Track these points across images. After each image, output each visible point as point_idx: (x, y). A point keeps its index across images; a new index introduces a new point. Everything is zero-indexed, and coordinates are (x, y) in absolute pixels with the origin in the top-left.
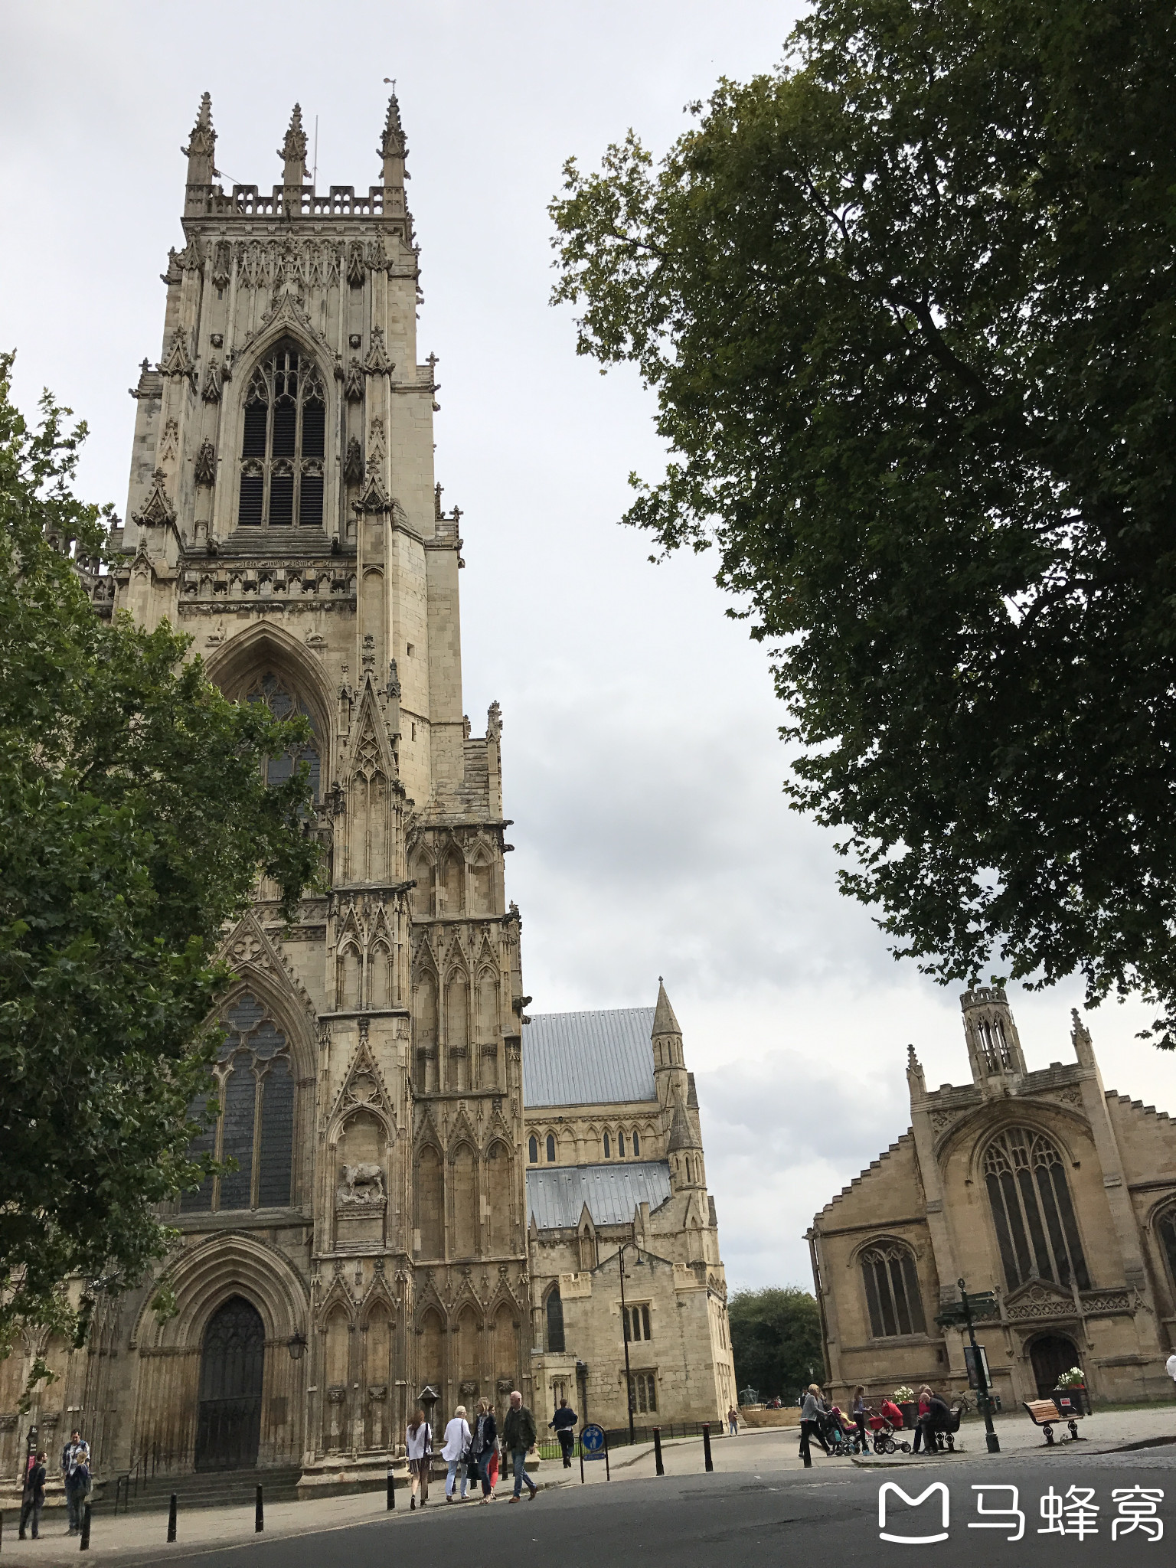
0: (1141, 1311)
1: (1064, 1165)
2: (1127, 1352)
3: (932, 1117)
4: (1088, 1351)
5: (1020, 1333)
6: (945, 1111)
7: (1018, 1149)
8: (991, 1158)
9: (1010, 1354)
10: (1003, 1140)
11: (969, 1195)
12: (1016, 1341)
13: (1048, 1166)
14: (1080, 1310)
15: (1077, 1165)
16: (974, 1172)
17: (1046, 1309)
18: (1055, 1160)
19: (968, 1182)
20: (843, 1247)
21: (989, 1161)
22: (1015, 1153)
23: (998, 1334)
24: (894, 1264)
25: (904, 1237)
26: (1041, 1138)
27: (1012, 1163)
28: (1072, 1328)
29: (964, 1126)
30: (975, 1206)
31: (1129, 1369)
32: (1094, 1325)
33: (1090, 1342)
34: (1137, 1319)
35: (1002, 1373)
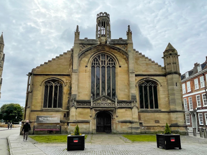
0: (135, 108)
1: (116, 67)
2: (128, 119)
3: (80, 46)
4: (116, 118)
5: (95, 110)
6: (85, 44)
7: (103, 60)
8: (94, 61)
9: (91, 116)
10: (99, 57)
11: (86, 70)
12: (94, 113)
13: (111, 66)
14: (116, 106)
15: (120, 67)
16: (89, 64)
17: (105, 104)
18: (113, 65)
19: (86, 66)
20: (40, 80)
21: (93, 62)
22: (102, 61)
23: (88, 110)
24: (56, 87)
25: (62, 79)
26: (111, 58)
27: (101, 64)
28: (112, 111)
29: (90, 50)
30: (87, 73)
31: (128, 124)
32: (119, 111)
33: (117, 115)
34: (133, 110)
35: (87, 122)
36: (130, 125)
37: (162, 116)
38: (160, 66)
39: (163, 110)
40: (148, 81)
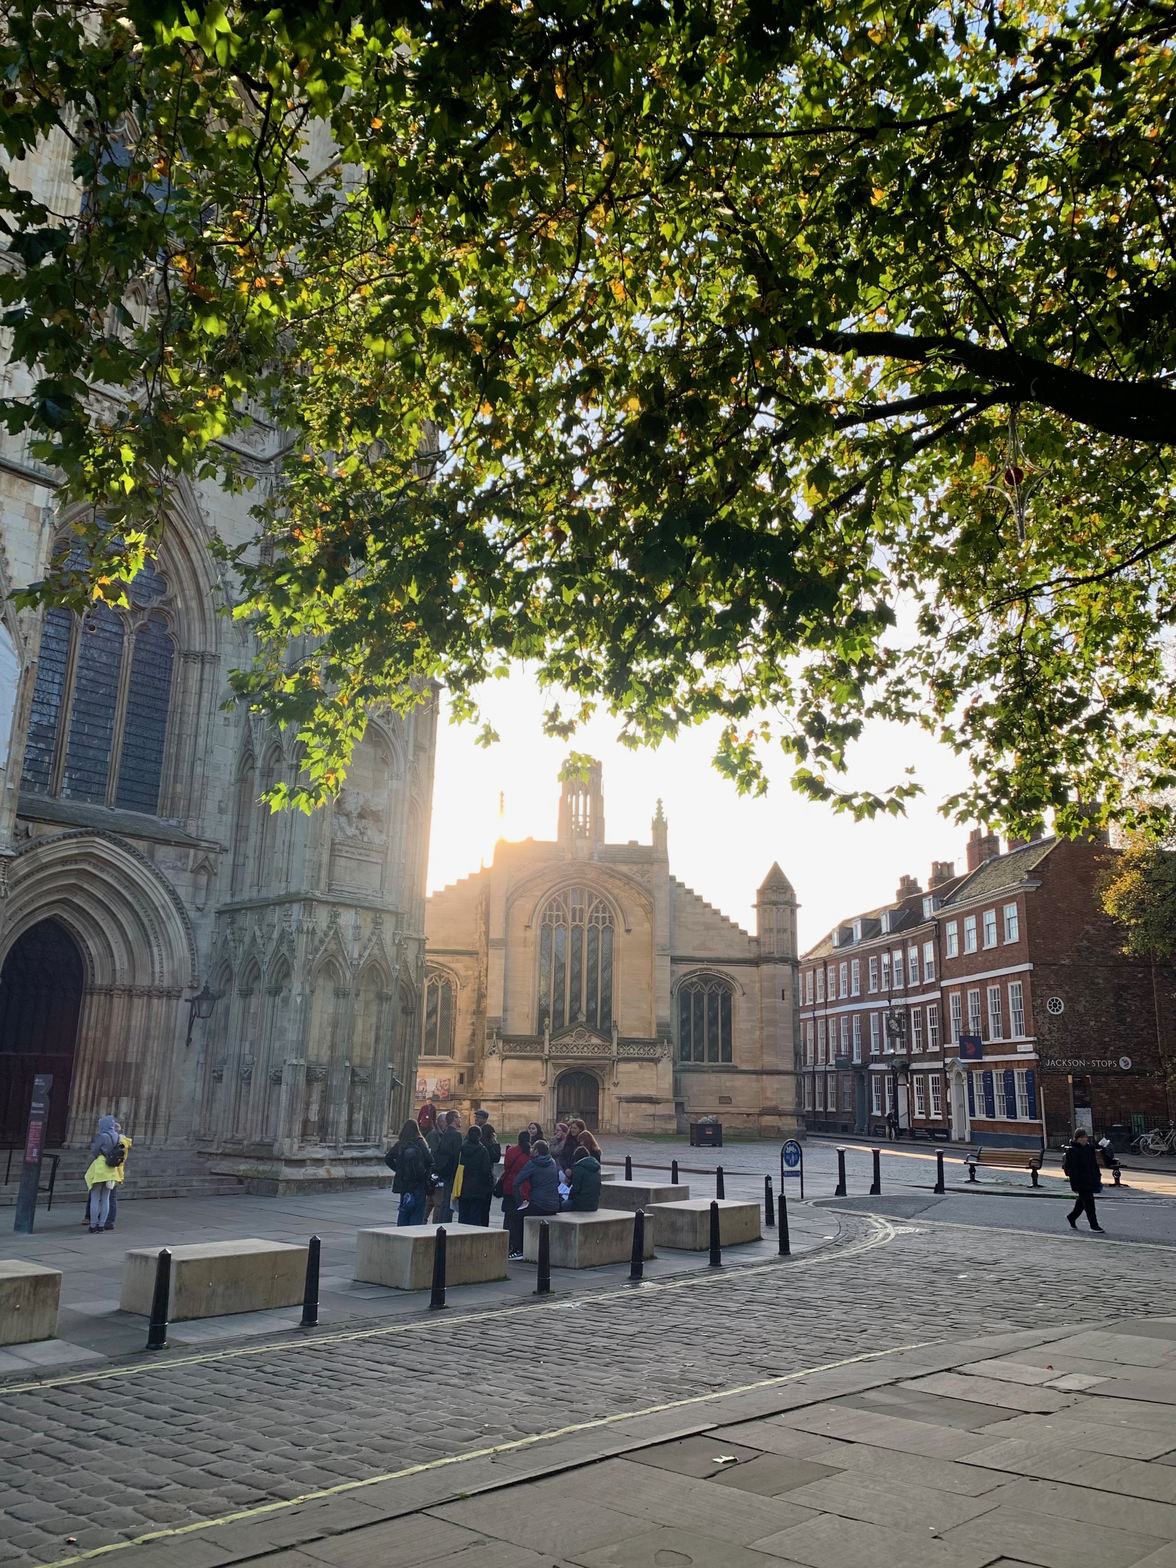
0: (664, 1060)
1: (616, 929)
2: (645, 1093)
4: (612, 1088)
5: (556, 1066)
7: (578, 907)
8: (550, 909)
9: (544, 1083)
10: (564, 896)
11: (525, 939)
12: (552, 1073)
13: (601, 927)
14: (615, 1053)
15: (628, 931)
16: (534, 920)
17: (585, 1048)
18: (608, 923)
19: (527, 927)
21: (549, 912)
22: (572, 909)
23: (538, 1064)
24: (433, 990)
25: (453, 965)
26: (600, 901)
27: (568, 918)
28: (602, 1068)
30: (527, 948)
31: (644, 1105)
32: (623, 1067)
33: (616, 1080)
34: (660, 1065)
35: (533, 1099)
36: (649, 1108)
37: (739, 1081)
38: (744, 933)
39: (744, 1067)
40: (706, 979)
